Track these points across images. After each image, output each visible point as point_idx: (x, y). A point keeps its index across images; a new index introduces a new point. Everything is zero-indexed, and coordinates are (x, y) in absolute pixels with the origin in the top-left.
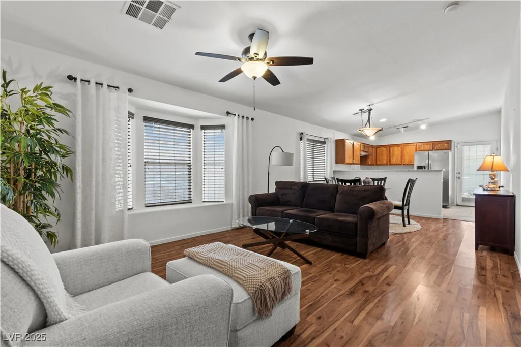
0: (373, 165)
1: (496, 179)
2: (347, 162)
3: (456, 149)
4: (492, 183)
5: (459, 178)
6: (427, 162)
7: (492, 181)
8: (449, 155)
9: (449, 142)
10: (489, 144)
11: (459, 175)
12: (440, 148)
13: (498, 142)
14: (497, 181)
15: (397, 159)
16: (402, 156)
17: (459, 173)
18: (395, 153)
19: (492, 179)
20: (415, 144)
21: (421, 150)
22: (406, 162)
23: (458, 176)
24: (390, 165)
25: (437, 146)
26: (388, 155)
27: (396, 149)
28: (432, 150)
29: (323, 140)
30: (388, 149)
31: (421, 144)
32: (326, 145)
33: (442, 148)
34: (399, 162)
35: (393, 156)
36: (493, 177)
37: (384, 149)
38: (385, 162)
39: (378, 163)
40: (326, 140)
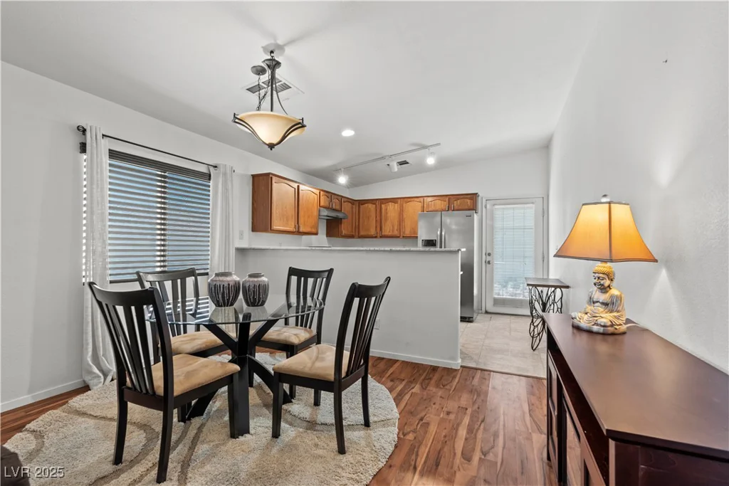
0: (352, 237)
1: (614, 292)
2: (275, 227)
3: (484, 209)
4: (605, 304)
5: (489, 262)
6: (439, 233)
7: (603, 297)
8: (473, 219)
9: (474, 197)
10: (533, 203)
11: (489, 258)
12: (460, 208)
13: (546, 199)
14: (619, 298)
15: (393, 227)
16: (401, 220)
17: (489, 254)
18: (389, 215)
19: (604, 289)
20: (422, 199)
21: (430, 209)
22: (407, 233)
23: (487, 260)
24: (381, 237)
25: (456, 204)
26: (378, 218)
27: (391, 206)
28: (448, 210)
29: (203, 169)
30: (378, 206)
31: (430, 199)
32: (211, 183)
33: (463, 208)
34: (396, 233)
35: (386, 220)
36: (607, 283)
37: (371, 206)
38: (373, 232)
39: (362, 233)
40: (212, 169)
